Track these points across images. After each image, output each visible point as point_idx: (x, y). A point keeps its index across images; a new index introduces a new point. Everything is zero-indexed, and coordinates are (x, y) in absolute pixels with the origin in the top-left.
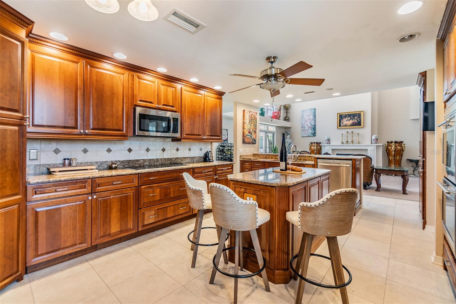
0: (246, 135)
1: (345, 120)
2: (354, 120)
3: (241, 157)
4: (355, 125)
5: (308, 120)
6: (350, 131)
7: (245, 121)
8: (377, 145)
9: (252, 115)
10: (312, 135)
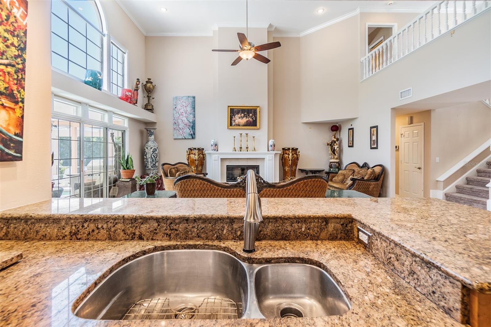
1: (237, 116)
2: (249, 118)
4: (250, 125)
5: (184, 114)
6: (244, 132)
8: (276, 154)
10: (190, 137)
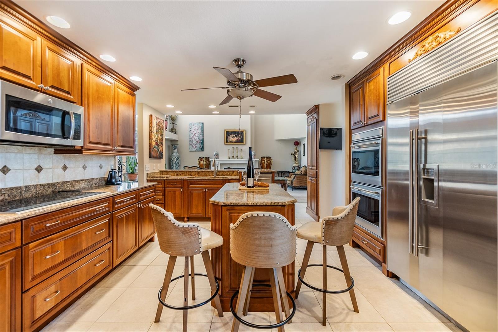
0: (153, 147)
1: (231, 136)
3: (148, 176)
4: (239, 142)
5: (196, 134)
6: (235, 147)
7: (153, 129)
8: (255, 160)
9: (159, 122)
10: (200, 150)
